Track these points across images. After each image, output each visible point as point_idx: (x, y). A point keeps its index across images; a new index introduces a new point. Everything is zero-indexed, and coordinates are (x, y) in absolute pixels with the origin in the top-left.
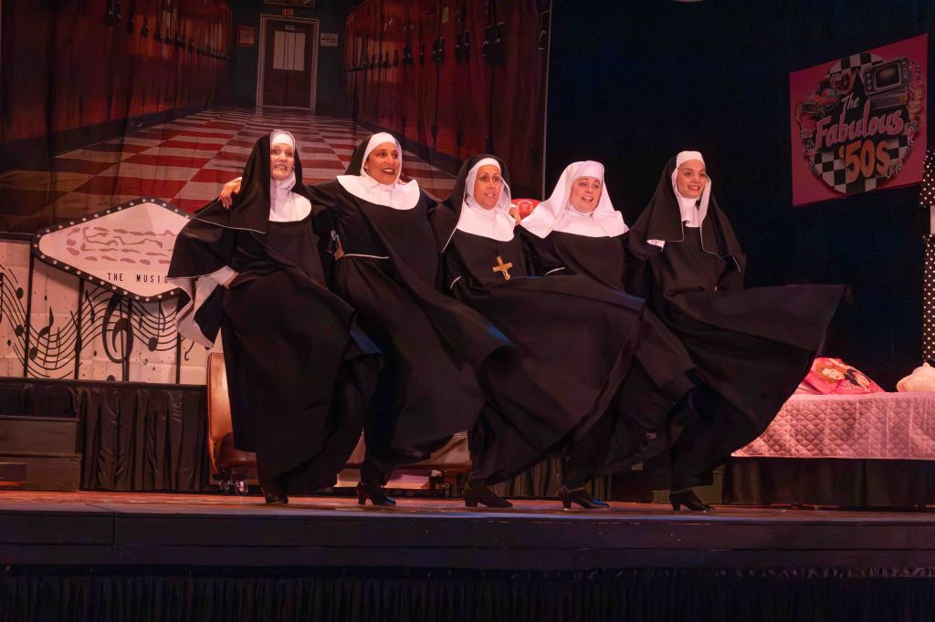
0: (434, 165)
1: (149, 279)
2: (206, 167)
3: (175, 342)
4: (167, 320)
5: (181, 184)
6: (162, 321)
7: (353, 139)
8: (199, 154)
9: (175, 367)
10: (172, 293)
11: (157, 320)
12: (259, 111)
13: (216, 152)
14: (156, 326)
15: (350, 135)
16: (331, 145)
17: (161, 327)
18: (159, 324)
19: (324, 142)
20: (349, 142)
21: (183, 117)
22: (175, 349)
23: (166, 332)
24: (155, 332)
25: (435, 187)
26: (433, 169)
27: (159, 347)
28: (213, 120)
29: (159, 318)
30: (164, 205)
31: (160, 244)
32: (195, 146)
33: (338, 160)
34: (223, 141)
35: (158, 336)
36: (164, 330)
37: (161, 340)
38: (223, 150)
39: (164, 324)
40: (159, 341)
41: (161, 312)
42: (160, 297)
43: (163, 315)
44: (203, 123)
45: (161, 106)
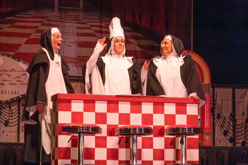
0: (140, 34)
1: (4, 92)
2: (31, 37)
3: (17, 122)
4: (13, 112)
5: (19, 46)
6: (11, 112)
7: (100, 22)
8: (27, 31)
9: (17, 134)
10: (15, 99)
11: (8, 112)
12: (56, 9)
13: (36, 30)
14: (8, 115)
15: (99, 21)
16: (90, 25)
17: (10, 115)
18: (9, 114)
19: (87, 24)
20: (98, 24)
21: (20, 14)
22: (17, 126)
23: (13, 118)
24: (8, 118)
25: (141, 44)
26: (140, 35)
27: (9, 124)
28: (34, 15)
29: (9, 111)
30: (11, 57)
31: (9, 76)
32: (25, 27)
33: (94, 32)
34: (39, 24)
35: (9, 119)
36: (12, 116)
37: (10, 121)
38: (39, 28)
39: (12, 113)
40: (9, 122)
41: (10, 108)
42: (9, 101)
43: (11, 109)
44: (29, 16)
45: (8, 9)
